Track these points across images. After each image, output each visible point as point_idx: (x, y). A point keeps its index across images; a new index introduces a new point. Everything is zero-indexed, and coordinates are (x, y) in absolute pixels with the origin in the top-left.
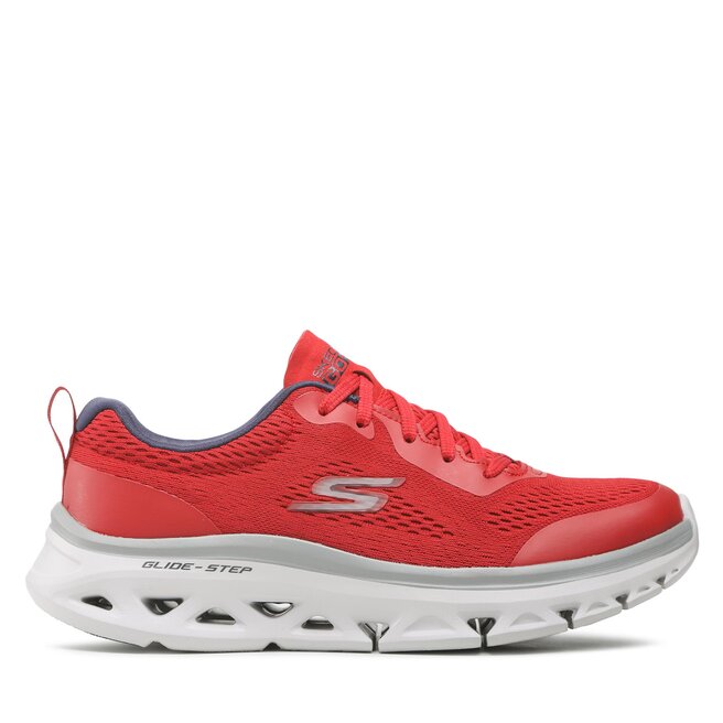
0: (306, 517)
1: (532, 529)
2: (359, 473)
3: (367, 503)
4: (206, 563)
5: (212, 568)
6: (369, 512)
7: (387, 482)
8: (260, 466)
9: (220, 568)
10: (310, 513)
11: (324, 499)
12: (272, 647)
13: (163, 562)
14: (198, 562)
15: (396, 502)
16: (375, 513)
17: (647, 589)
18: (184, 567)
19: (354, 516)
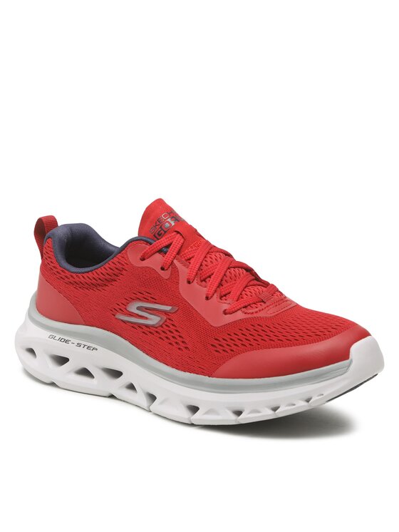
0: (123, 324)
1: (234, 353)
2: (154, 301)
3: (154, 320)
4: (76, 341)
5: (79, 345)
6: (153, 326)
7: (168, 308)
8: (106, 288)
9: (82, 346)
10: (124, 322)
11: (131, 314)
12: (112, 396)
13: (58, 336)
14: (73, 340)
15: (169, 322)
16: (156, 328)
17: (294, 405)
18: (66, 341)
19: (144, 328)
